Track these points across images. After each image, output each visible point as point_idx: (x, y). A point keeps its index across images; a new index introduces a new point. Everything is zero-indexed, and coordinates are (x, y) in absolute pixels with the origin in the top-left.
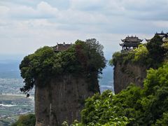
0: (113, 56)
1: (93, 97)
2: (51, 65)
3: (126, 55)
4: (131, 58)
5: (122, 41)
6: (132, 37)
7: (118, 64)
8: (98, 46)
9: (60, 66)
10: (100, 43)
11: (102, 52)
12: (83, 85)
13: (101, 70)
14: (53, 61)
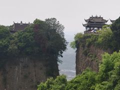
0: (75, 38)
1: (47, 82)
2: (6, 47)
3: (89, 37)
4: (95, 40)
5: (86, 21)
6: (96, 17)
7: (81, 46)
8: (58, 26)
9: (16, 47)
10: (60, 23)
11: (63, 33)
12: (41, 69)
13: (62, 53)
14: (9, 42)
